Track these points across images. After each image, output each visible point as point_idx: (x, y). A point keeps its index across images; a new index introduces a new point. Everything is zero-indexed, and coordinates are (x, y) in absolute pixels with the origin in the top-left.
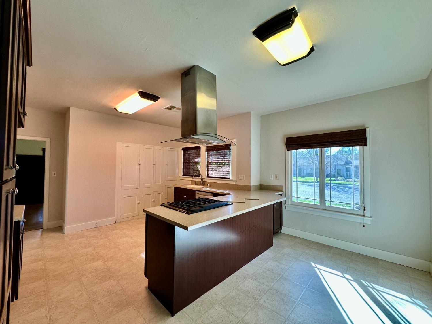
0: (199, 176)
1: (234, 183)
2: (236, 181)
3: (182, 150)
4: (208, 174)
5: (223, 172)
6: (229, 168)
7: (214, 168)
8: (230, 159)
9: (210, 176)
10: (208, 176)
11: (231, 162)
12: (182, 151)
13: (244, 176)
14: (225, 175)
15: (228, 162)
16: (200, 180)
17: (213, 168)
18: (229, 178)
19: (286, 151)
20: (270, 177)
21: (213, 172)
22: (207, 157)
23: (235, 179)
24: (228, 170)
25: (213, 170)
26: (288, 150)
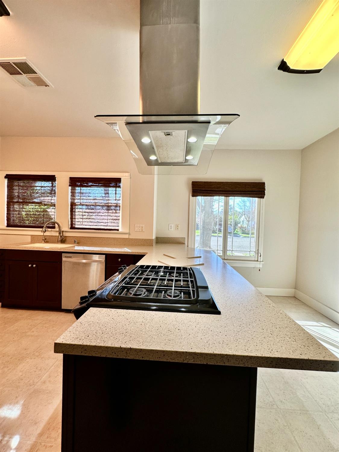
0: (54, 228)
1: (126, 236)
2: (129, 234)
3: (6, 177)
4: (72, 224)
5: (106, 221)
6: (117, 215)
7: (87, 214)
8: (119, 202)
9: (76, 226)
10: (72, 227)
11: (121, 205)
12: (6, 181)
13: (144, 226)
14: (109, 224)
15: (115, 205)
16: (57, 234)
17: (84, 214)
18: (118, 230)
19: (191, 197)
20: (170, 227)
21: (84, 220)
22: (71, 196)
23: (127, 231)
24: (115, 218)
25: (84, 217)
26: (193, 196)
